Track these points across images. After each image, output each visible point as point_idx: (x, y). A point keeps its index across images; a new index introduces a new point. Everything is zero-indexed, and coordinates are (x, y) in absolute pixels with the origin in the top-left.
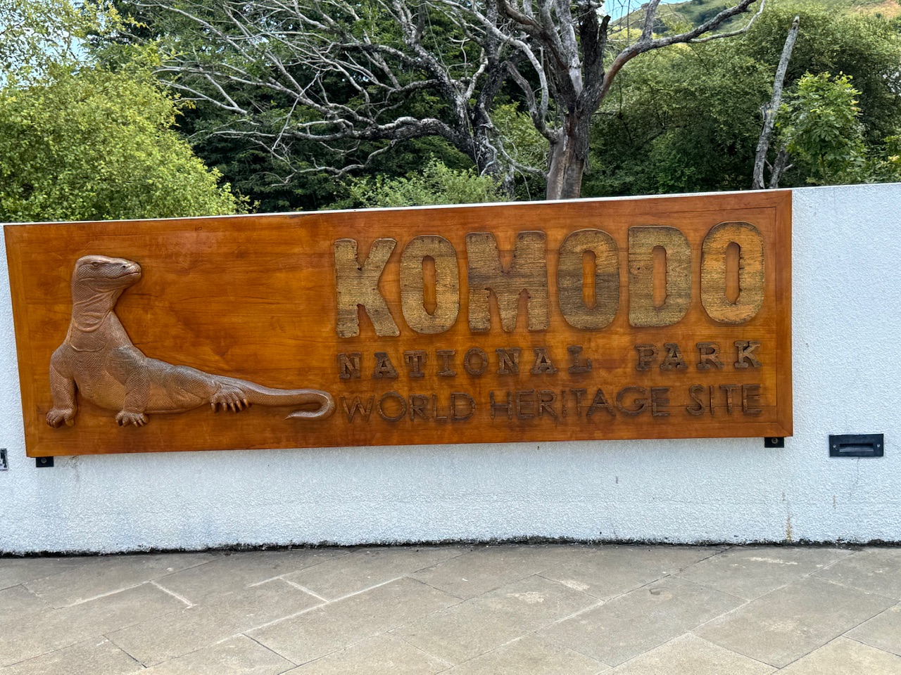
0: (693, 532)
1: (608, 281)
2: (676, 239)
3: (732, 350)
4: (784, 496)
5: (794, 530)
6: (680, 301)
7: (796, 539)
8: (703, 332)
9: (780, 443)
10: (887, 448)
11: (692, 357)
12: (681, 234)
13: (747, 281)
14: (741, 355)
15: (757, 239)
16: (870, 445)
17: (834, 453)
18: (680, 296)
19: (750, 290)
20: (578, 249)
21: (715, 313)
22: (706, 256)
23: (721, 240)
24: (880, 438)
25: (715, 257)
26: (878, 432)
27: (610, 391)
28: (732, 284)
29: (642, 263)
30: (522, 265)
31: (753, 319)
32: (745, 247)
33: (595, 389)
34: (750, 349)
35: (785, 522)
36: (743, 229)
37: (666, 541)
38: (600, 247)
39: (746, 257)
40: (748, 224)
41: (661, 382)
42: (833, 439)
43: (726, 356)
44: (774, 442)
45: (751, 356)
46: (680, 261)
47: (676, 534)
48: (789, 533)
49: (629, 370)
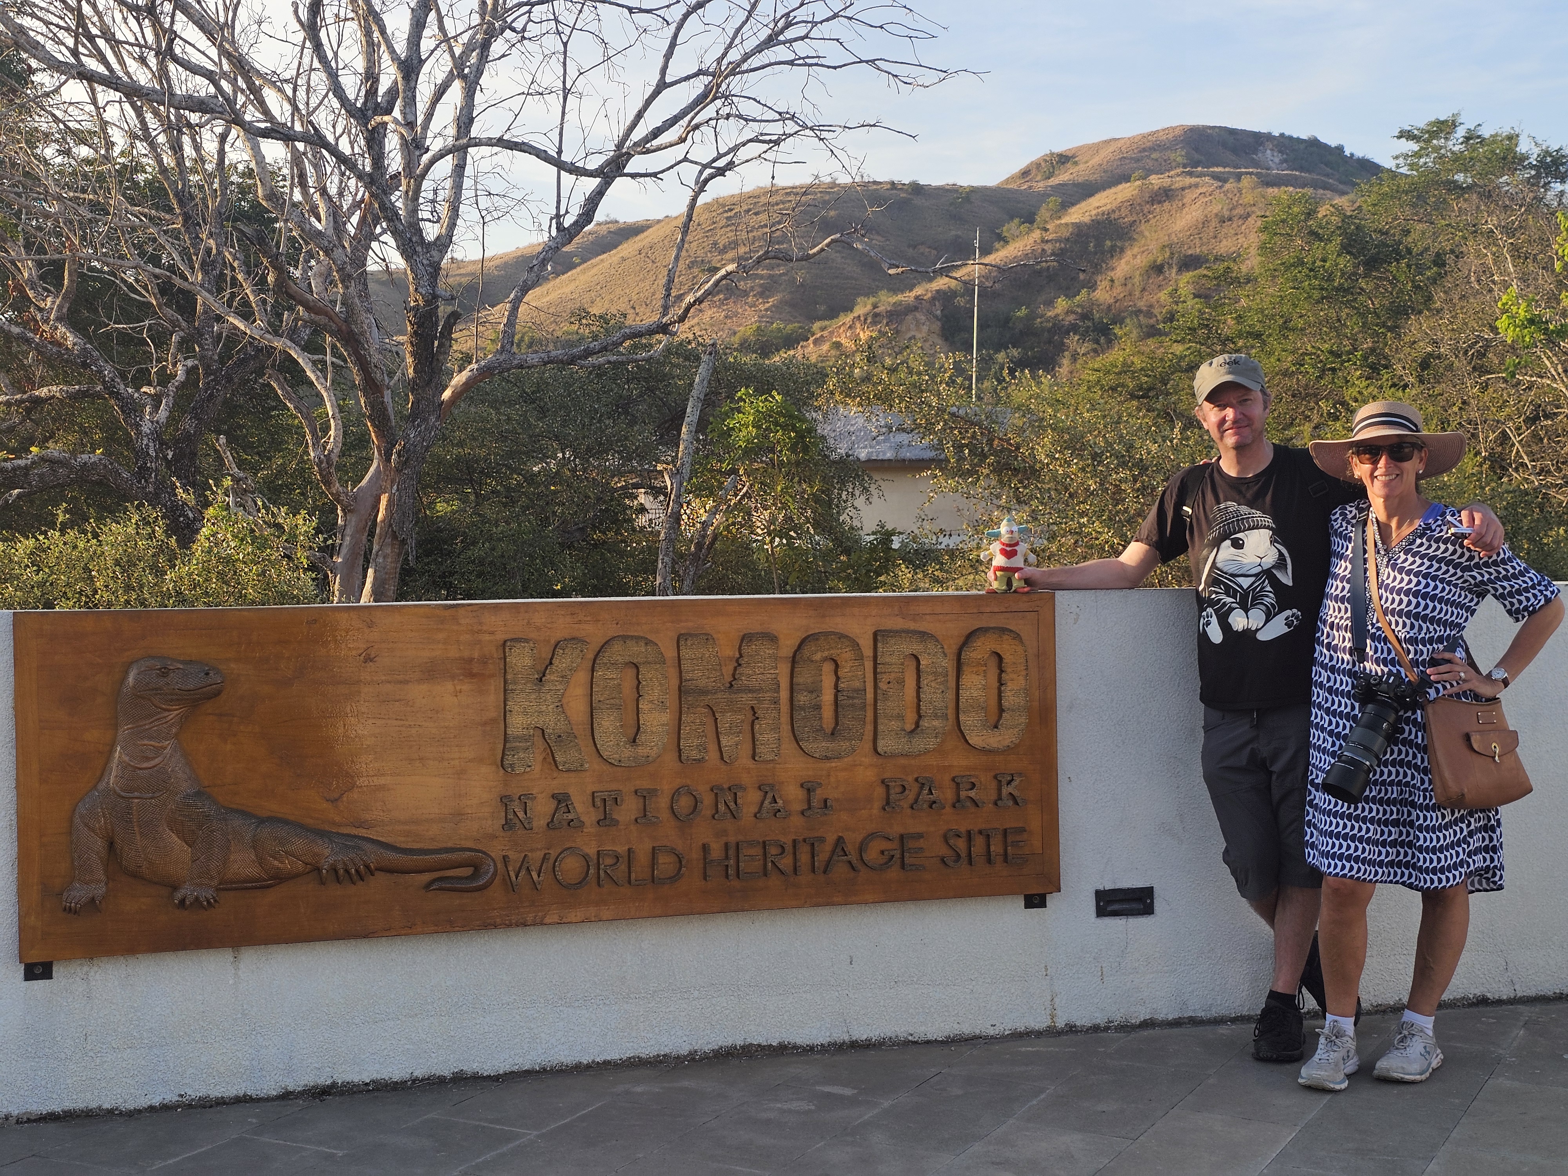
0: (942, 1025)
1: (853, 698)
2: (931, 645)
3: (994, 784)
4: (1046, 970)
5: (1059, 1012)
6: (936, 723)
7: (1060, 1023)
8: (959, 761)
9: (1042, 904)
10: (1159, 905)
11: (949, 795)
12: (937, 641)
13: (1010, 699)
14: (1005, 791)
15: (1020, 649)
16: (1140, 900)
17: (1102, 912)
18: (936, 716)
19: (1013, 710)
20: (818, 657)
21: (976, 739)
22: (965, 668)
23: (980, 650)
24: (1148, 892)
25: (975, 669)
26: (1147, 885)
27: (853, 839)
28: (993, 702)
29: (893, 675)
30: (749, 676)
31: (1017, 746)
32: (1008, 658)
33: (835, 837)
34: (1014, 784)
35: (1047, 1004)
36: (1005, 637)
37: (910, 1038)
38: (844, 655)
39: (1009, 670)
40: (1011, 631)
41: (914, 826)
42: (1100, 895)
43: (985, 793)
44: (1036, 901)
45: (1015, 793)
46: (935, 673)
47: (923, 1029)
48: (1053, 1017)
49: (875, 811)
